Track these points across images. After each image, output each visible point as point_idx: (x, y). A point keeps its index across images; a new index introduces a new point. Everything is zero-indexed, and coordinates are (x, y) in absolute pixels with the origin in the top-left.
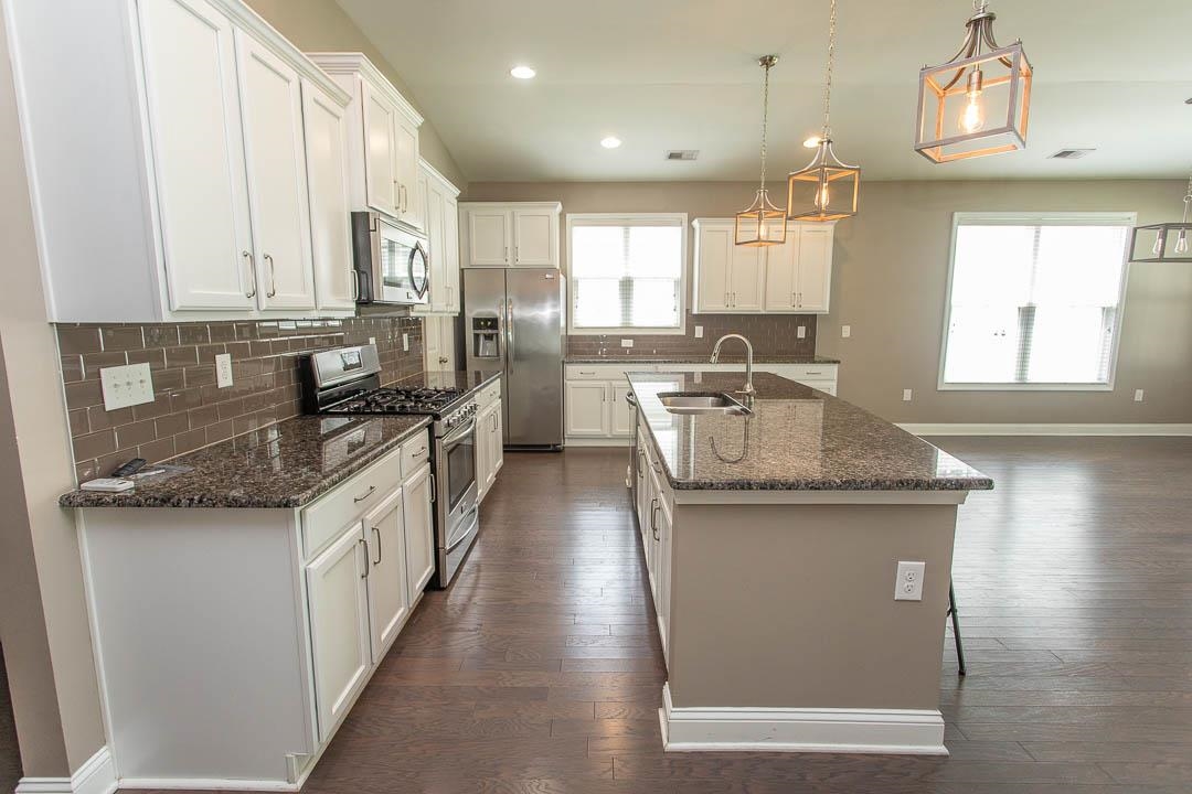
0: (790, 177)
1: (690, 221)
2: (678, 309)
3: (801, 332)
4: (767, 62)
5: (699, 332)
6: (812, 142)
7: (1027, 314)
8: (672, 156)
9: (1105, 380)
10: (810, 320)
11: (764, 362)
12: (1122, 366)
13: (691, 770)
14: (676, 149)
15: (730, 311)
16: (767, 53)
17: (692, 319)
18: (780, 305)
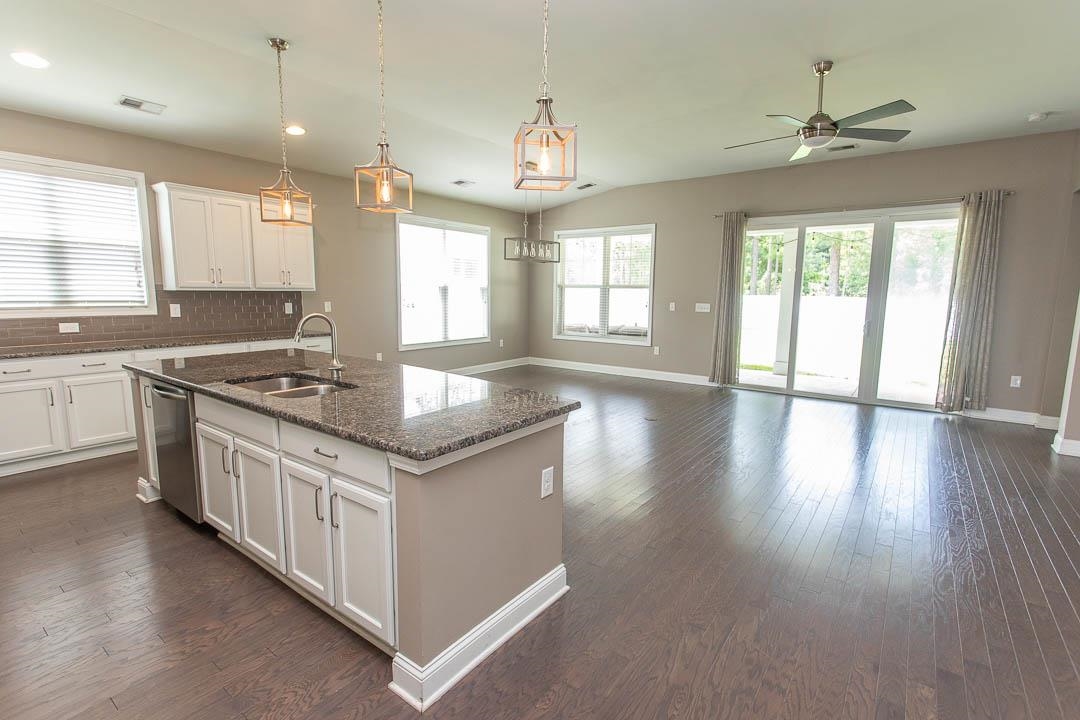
0: (356, 169)
1: (150, 182)
2: (144, 284)
3: (289, 308)
4: (279, 45)
5: (175, 310)
6: (295, 130)
7: (444, 290)
8: (126, 102)
9: (486, 335)
10: (295, 297)
11: (265, 340)
12: (493, 326)
13: (453, 709)
14: (134, 95)
15: (216, 287)
16: (280, 36)
17: (164, 297)
18: (269, 283)
